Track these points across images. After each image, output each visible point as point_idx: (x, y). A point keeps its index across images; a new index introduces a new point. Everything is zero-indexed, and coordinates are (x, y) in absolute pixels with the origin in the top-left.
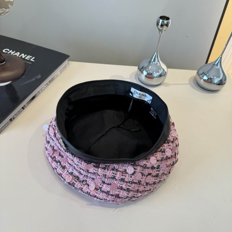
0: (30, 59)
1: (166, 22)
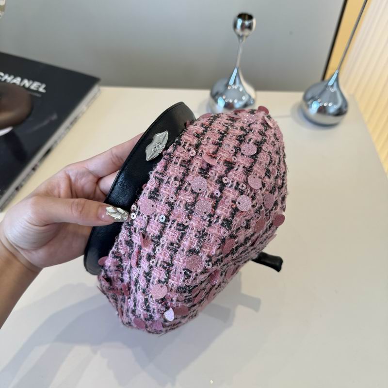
0: (38, 88)
1: (247, 23)
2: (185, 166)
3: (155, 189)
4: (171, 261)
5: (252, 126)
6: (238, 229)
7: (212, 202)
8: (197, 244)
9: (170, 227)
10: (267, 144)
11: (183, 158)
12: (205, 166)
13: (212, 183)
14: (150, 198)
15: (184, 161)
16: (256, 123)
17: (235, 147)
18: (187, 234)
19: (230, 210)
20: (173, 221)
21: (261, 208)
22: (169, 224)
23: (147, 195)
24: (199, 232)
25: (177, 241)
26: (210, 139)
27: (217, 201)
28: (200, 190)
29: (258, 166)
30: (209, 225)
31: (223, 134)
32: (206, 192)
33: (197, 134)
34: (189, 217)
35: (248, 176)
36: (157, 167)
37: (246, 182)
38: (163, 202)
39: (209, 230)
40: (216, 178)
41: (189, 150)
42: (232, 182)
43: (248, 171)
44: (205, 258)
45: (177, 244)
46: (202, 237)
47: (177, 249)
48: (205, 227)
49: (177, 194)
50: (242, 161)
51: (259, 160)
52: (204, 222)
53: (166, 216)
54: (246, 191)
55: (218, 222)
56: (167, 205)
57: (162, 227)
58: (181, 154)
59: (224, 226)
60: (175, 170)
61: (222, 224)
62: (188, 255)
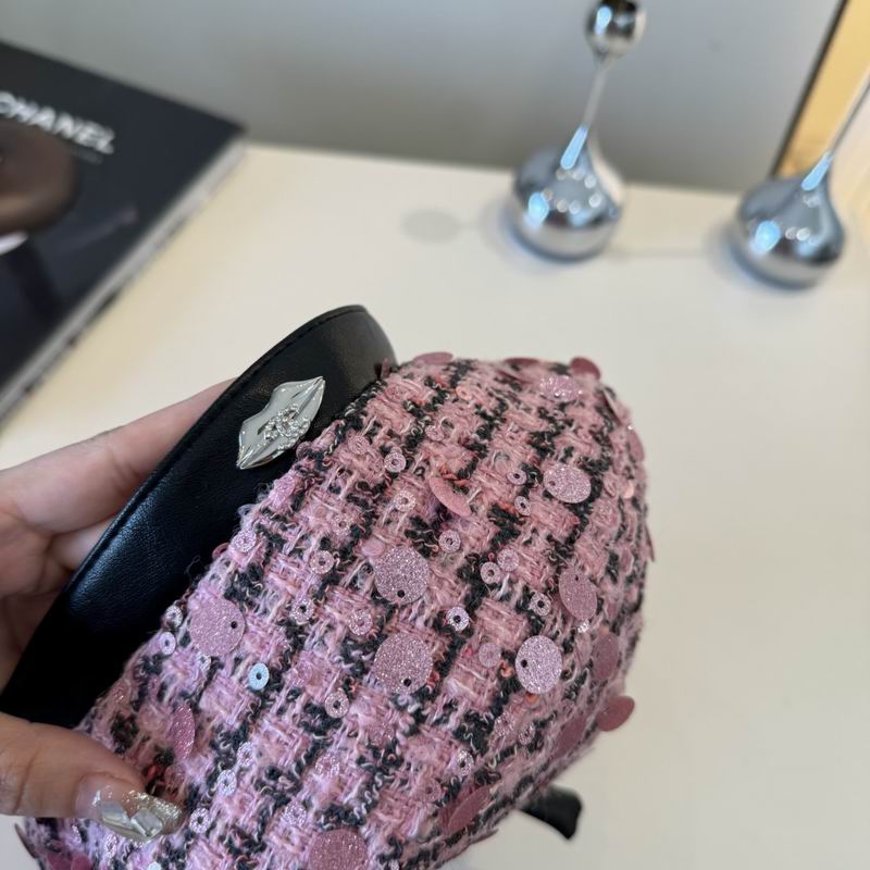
2: (364, 505)
3: (252, 567)
4: (260, 835)
5: (571, 412)
6: (507, 752)
7: (438, 644)
8: (361, 791)
9: (281, 711)
10: (615, 472)
11: (363, 476)
12: (429, 514)
13: (446, 575)
14: (231, 595)
15: (363, 486)
16: (582, 405)
17: (526, 468)
18: (332, 749)
19: (492, 684)
20: (292, 692)
21: (582, 679)
22: (280, 699)
23: (222, 585)
24: (375, 751)
25: (294, 766)
26: (452, 427)
27: (453, 647)
28: (401, 594)
29: (590, 541)
30: (414, 731)
31: (490, 419)
32: (423, 606)
33: (414, 403)
34: (347, 691)
35: (559, 570)
36: (272, 493)
37: (552, 591)
38: (270, 617)
39: (412, 747)
40: (461, 561)
41: (384, 451)
42: (511, 582)
43: (562, 551)
44: (377, 845)
45: (290, 776)
46: (380, 769)
47: (289, 795)
48: (398, 735)
49: (320, 596)
50: (546, 519)
51: (595, 521)
52: (397, 715)
53: (272, 671)
54: (550, 622)
55: (446, 721)
56: (282, 629)
57: (252, 706)
58: (355, 460)
59: (462, 741)
60: (327, 515)
61: (459, 733)
62: (321, 826)
